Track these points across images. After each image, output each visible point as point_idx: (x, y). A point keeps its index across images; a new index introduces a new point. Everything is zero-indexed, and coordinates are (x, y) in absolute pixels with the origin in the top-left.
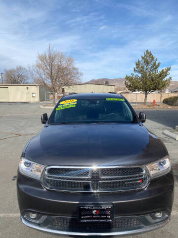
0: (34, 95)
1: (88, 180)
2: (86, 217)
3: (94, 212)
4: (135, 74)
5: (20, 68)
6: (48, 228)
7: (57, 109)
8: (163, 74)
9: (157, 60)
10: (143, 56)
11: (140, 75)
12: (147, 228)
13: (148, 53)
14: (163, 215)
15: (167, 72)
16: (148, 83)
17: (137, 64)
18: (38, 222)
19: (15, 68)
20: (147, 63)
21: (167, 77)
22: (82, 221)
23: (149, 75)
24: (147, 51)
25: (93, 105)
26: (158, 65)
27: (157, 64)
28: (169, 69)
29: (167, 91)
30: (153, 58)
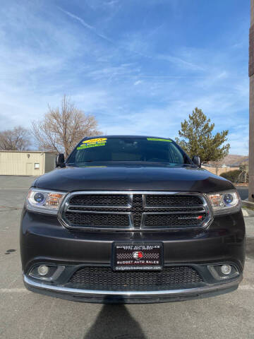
0: (37, 166)
1: (127, 210)
2: (124, 262)
3: (135, 255)
4: (181, 139)
5: (19, 130)
6: (66, 286)
7: (78, 149)
8: (219, 139)
9: (209, 120)
10: (191, 116)
11: (187, 141)
12: (211, 287)
13: (198, 112)
14: (232, 272)
15: (223, 137)
16: (199, 151)
17: (183, 126)
18: (51, 279)
19: (12, 129)
20: (197, 124)
21: (224, 144)
22: (117, 268)
23: (200, 140)
24: (196, 109)
25: (129, 145)
26: (212, 128)
27: (210, 125)
28: (226, 133)
29: (224, 166)
30: (204, 118)
